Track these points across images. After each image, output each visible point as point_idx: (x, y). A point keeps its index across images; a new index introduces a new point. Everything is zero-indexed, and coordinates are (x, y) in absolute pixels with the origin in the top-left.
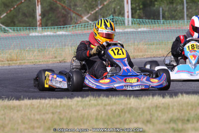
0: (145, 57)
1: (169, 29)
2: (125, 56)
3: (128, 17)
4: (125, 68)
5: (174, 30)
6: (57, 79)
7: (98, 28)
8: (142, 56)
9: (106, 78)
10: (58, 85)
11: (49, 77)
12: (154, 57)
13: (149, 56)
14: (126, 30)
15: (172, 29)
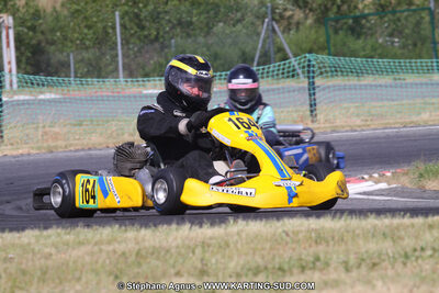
0: (72, 148)
1: (99, 94)
3: (10, 71)
5: (108, 96)
8: (66, 147)
12: (90, 149)
13: (79, 147)
14: (16, 98)
15: (104, 94)
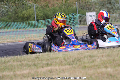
2: (73, 33)
4: (73, 40)
6: (36, 47)
7: (57, 18)
9: (63, 46)
10: (37, 51)
11: (31, 46)
